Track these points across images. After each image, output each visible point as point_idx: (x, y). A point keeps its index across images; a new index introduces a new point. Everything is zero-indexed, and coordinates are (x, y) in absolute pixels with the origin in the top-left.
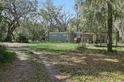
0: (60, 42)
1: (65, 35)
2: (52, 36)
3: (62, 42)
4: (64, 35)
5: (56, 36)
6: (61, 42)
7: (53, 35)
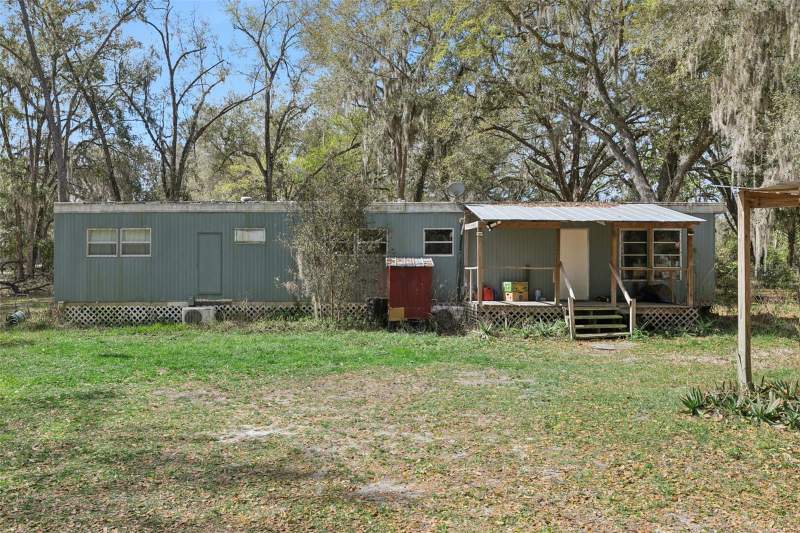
0: (194, 318)
1: (258, 236)
2: (93, 249)
3: (219, 317)
4: (240, 236)
5: (144, 248)
6: (207, 313)
7: (102, 238)
